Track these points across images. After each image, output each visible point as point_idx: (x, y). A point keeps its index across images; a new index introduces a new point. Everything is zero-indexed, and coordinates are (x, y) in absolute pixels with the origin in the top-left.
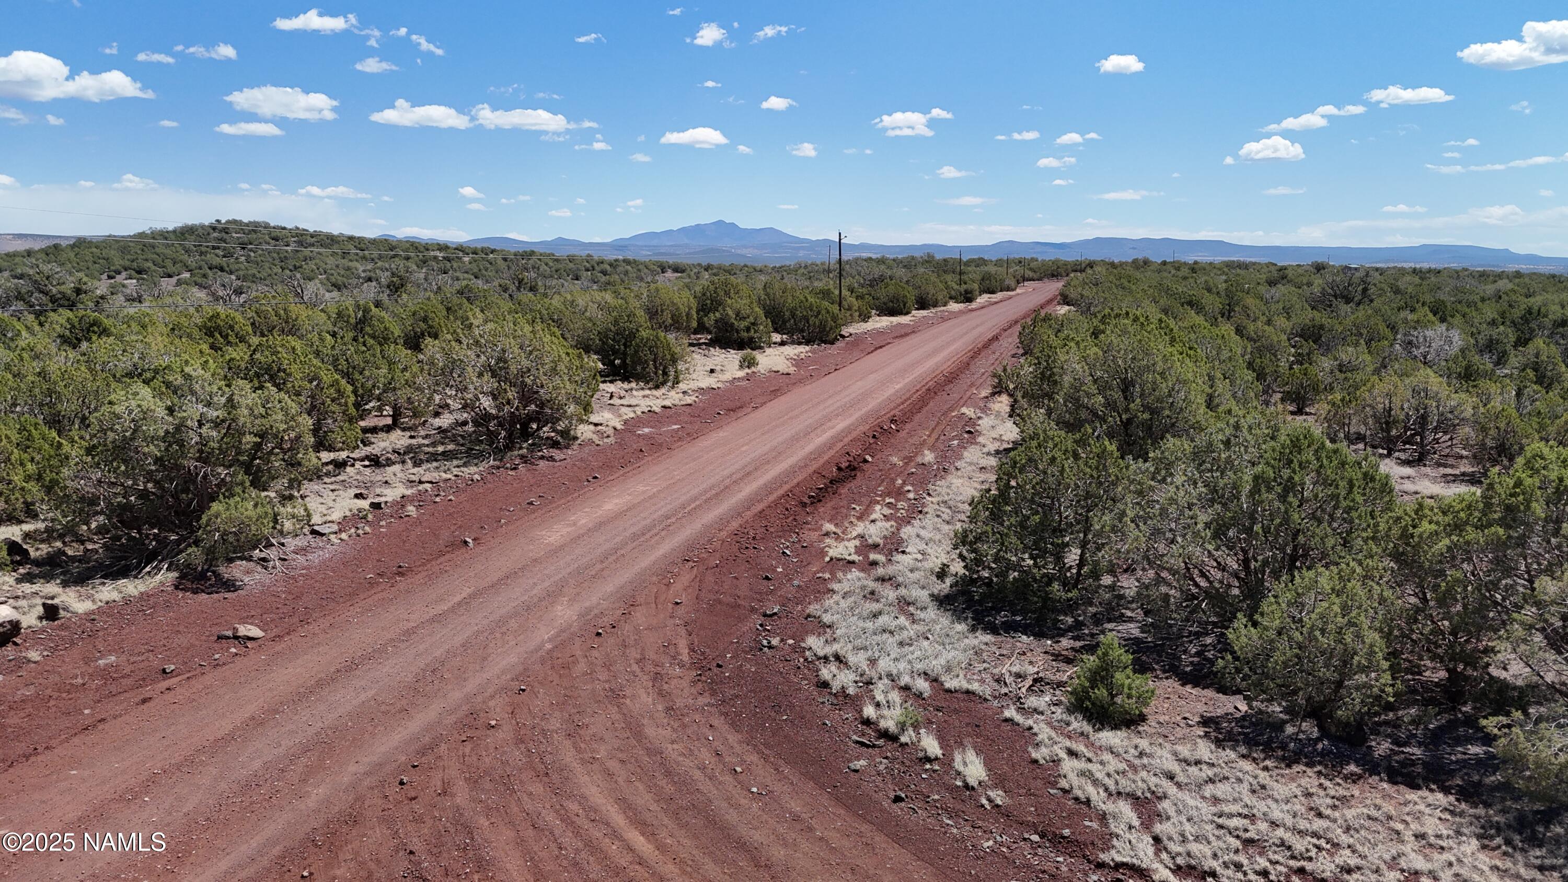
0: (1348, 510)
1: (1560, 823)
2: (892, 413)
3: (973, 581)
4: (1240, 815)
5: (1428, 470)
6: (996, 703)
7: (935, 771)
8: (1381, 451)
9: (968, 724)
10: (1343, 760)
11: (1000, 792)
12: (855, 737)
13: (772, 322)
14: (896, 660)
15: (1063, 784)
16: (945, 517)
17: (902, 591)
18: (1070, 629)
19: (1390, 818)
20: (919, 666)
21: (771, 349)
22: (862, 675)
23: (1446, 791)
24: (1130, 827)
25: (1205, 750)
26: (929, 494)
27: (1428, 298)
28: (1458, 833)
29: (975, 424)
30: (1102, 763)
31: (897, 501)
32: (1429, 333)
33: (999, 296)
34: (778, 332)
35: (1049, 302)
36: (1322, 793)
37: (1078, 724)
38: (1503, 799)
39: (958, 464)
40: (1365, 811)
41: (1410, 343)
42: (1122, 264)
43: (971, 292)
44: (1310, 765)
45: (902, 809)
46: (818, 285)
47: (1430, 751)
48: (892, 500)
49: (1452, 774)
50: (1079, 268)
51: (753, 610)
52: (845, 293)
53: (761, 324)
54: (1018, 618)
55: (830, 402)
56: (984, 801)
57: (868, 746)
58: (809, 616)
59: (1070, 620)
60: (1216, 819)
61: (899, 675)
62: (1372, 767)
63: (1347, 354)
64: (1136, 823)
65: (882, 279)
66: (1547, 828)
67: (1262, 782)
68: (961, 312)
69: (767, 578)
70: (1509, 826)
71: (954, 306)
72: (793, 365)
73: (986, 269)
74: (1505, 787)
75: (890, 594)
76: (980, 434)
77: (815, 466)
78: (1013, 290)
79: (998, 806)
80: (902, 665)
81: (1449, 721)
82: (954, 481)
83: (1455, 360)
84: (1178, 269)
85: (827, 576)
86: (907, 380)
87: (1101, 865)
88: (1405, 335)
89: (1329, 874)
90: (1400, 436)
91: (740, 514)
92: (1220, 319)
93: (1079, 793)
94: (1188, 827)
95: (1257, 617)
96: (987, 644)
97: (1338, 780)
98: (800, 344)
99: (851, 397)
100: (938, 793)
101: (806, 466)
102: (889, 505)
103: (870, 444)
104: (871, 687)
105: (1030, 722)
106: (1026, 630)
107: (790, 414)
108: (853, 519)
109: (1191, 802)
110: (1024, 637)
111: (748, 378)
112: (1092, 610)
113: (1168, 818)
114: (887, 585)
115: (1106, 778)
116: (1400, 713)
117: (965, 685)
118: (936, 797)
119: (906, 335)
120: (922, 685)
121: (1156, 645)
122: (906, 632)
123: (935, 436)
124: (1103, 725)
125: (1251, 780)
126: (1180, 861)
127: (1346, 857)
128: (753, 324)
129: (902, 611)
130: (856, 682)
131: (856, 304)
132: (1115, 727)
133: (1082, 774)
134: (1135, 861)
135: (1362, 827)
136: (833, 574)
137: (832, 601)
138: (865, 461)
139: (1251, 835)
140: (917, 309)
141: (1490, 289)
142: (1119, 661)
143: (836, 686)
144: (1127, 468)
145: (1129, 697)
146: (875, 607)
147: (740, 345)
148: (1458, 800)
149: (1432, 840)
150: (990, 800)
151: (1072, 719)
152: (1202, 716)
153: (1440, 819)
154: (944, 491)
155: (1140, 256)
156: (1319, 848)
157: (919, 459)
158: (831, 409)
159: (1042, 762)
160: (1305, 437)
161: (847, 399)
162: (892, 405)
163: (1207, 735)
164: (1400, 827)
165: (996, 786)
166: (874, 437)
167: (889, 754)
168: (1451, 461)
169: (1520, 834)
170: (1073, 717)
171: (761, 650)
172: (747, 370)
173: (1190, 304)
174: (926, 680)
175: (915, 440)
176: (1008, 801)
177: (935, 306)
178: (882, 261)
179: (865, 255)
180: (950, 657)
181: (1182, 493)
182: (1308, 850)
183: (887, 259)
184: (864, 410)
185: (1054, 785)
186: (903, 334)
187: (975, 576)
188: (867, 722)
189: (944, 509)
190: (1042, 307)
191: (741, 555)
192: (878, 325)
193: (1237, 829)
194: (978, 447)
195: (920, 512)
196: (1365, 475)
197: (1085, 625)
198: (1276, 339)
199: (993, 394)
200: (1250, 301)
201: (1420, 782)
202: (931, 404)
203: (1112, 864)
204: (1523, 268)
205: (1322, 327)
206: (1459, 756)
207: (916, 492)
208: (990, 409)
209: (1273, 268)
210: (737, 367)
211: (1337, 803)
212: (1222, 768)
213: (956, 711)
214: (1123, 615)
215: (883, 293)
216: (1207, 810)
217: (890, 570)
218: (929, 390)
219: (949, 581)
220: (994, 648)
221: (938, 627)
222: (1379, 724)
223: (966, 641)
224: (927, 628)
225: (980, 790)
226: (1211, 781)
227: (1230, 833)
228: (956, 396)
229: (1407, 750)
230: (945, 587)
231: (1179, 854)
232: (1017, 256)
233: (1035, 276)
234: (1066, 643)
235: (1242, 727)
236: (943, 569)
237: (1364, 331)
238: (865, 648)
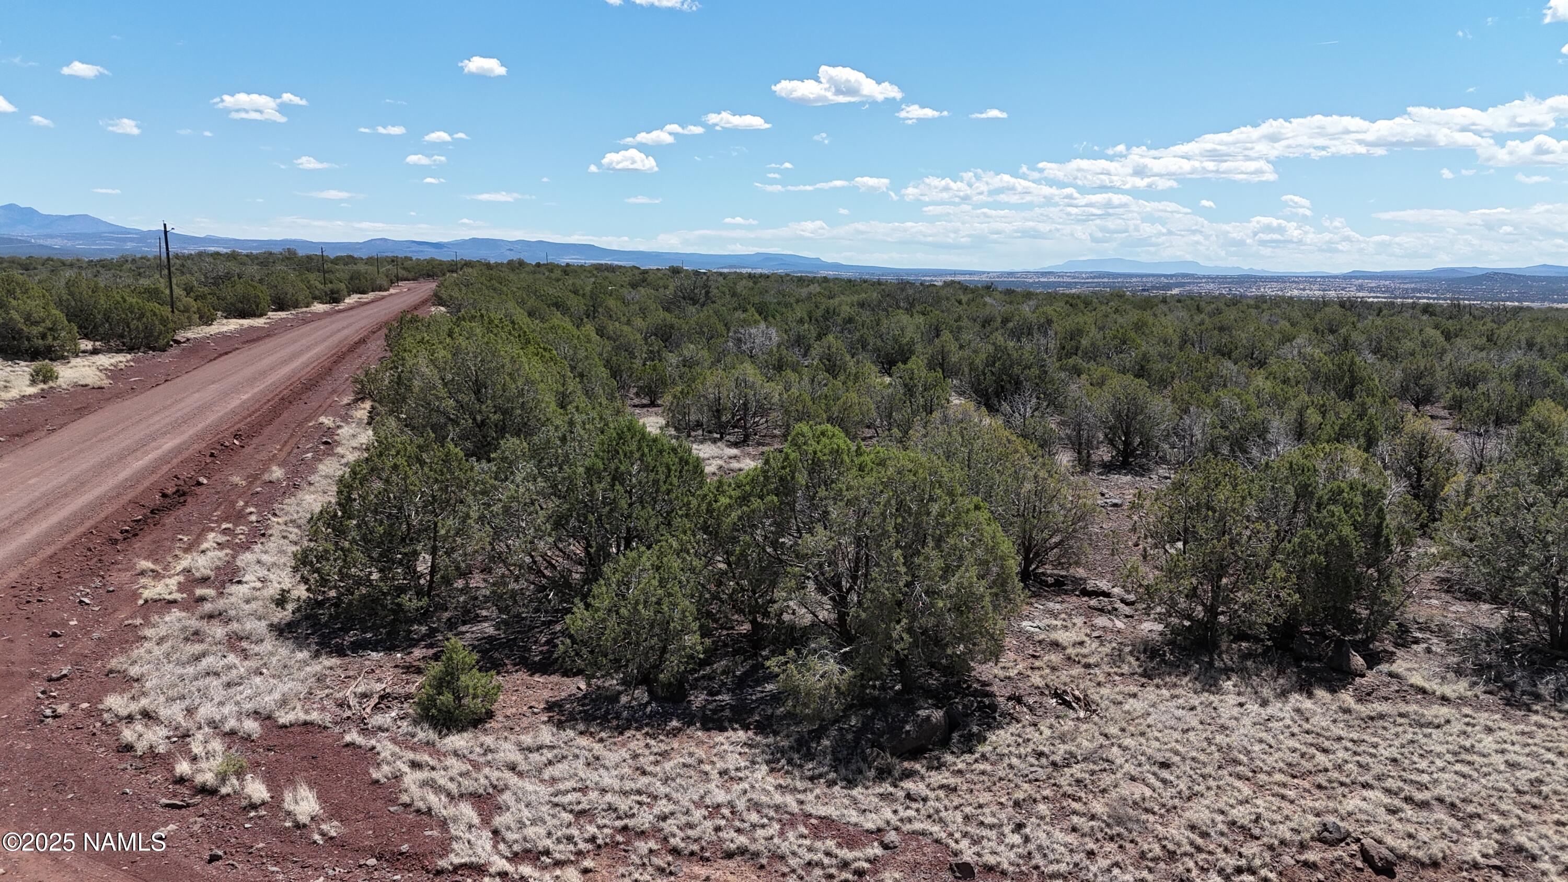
0: (668, 492)
1: (828, 737)
2: (236, 428)
3: (320, 604)
4: (574, 790)
5: (750, 449)
6: (337, 730)
7: (260, 817)
8: (715, 435)
9: (302, 759)
10: (667, 717)
11: (336, 823)
12: (165, 801)
13: (80, 327)
14: (221, 704)
15: (405, 798)
16: (292, 537)
17: (235, 626)
18: (422, 639)
19: (701, 762)
20: (248, 706)
21: (78, 360)
22: (176, 729)
23: (746, 728)
24: (470, 826)
25: (546, 735)
26: (275, 515)
27: (757, 300)
28: (753, 763)
29: (333, 434)
30: (445, 769)
31: (236, 525)
32: (753, 331)
33: (371, 296)
34: (89, 339)
35: (424, 303)
36: (647, 752)
37: (424, 734)
38: (789, 725)
39: (312, 478)
40: (682, 760)
41: (740, 340)
42: (498, 265)
43: (338, 292)
44: (638, 729)
45: (217, 869)
46: (144, 282)
47: (736, 695)
48: (230, 526)
49: (751, 712)
50: (453, 267)
51: (33, 676)
52: (178, 291)
53: (63, 329)
54: (369, 635)
55: (157, 418)
56: (317, 837)
57: (180, 807)
58: (111, 671)
59: (424, 629)
60: (553, 799)
61: (224, 719)
62: (689, 720)
63: (689, 350)
64: (476, 820)
65: (228, 276)
66: (818, 743)
67: (597, 753)
68: (326, 314)
69: (55, 635)
70: (791, 748)
71: (318, 307)
72: (108, 377)
73: (355, 267)
74: (790, 715)
75: (219, 631)
76: (338, 443)
77: (130, 495)
78: (387, 290)
79: (332, 838)
80: (226, 710)
81: (752, 666)
82: (307, 497)
83: (770, 353)
84: (551, 271)
85: (138, 621)
86: (256, 390)
87: (439, 872)
88: (735, 332)
89: (647, 825)
90: (728, 422)
91: (20, 562)
92: (585, 320)
93: (421, 805)
94: (526, 813)
95: (590, 600)
96: (331, 668)
97: (661, 737)
98: (119, 351)
99: (185, 411)
100: (263, 841)
101: (119, 495)
102: (225, 532)
103: (207, 464)
104: (188, 739)
105: (373, 742)
106: (375, 646)
107: (101, 436)
108: (177, 552)
109: (530, 788)
110: (374, 654)
111: (43, 395)
112: (447, 615)
113: (508, 809)
114: (215, 622)
115: (449, 783)
116: (715, 666)
117: (302, 717)
118: (261, 845)
119: (259, 339)
120: (251, 726)
121: (509, 640)
122: (234, 671)
123: (287, 449)
124: (449, 729)
125: (586, 753)
126: (516, 848)
127: (663, 807)
128: (51, 329)
129: (232, 648)
130: (168, 738)
131: (194, 306)
132: (463, 729)
133: (424, 784)
134: (473, 859)
135: (679, 775)
136: (146, 618)
137: (142, 650)
138: (199, 484)
139: (584, 806)
140: (274, 310)
141: (804, 292)
142: (464, 663)
143: (141, 747)
144: (472, 469)
145: (475, 697)
146: (198, 648)
147: (34, 355)
148: (756, 734)
149: (733, 773)
150: (323, 834)
151: (418, 729)
152: (547, 702)
153: (740, 754)
154: (292, 509)
155: (514, 257)
156: (640, 803)
157: (266, 477)
158: (157, 426)
159: (383, 780)
160: (629, 430)
161: (179, 414)
162: (236, 418)
163: (550, 719)
164: (707, 768)
165: (331, 818)
166: (212, 455)
167: (206, 811)
168: (768, 440)
169: (798, 752)
170: (419, 728)
171: (42, 721)
172: (42, 386)
173: (557, 305)
174: (256, 720)
175: (263, 456)
176: (343, 830)
177: (296, 306)
178: (233, 256)
179: (212, 249)
180: (286, 689)
181: (522, 490)
182: (631, 808)
183: (239, 254)
184: (200, 426)
185: (394, 802)
186: (252, 338)
187: (320, 598)
188: (181, 780)
189: (291, 529)
190: (416, 308)
191: (19, 612)
192: (225, 329)
193: (570, 803)
194: (335, 459)
195: (263, 535)
196: (681, 459)
197: (438, 631)
198: (632, 338)
199: (356, 401)
200: (611, 303)
201: (726, 724)
202: (285, 414)
203: (450, 868)
204: (831, 273)
205: (672, 327)
206: (759, 695)
207: (259, 513)
208: (352, 417)
209: (636, 272)
210: (28, 383)
211: (659, 758)
212: (561, 748)
213: (290, 747)
214: (477, 616)
215: (228, 292)
216: (544, 791)
217: (221, 604)
218: (283, 399)
219: (290, 607)
220: (339, 671)
221: (274, 660)
222: (696, 680)
223: (308, 669)
224: (261, 662)
225: (314, 826)
226: (550, 763)
227: (564, 809)
228: (314, 404)
229: (720, 697)
230: (285, 615)
231: (516, 841)
232: (390, 254)
233: (410, 276)
234: (418, 653)
235: (583, 705)
236: (282, 595)
237: (705, 329)
238: (183, 698)
